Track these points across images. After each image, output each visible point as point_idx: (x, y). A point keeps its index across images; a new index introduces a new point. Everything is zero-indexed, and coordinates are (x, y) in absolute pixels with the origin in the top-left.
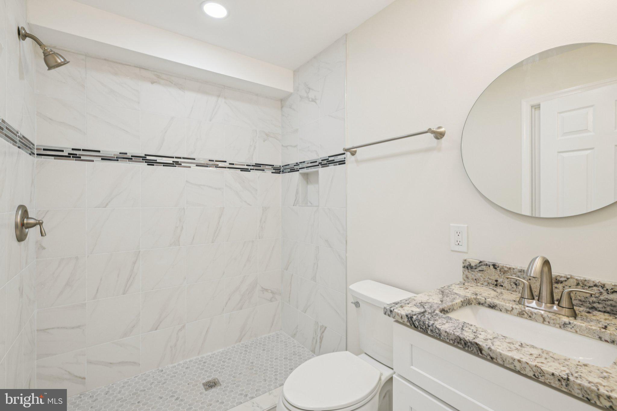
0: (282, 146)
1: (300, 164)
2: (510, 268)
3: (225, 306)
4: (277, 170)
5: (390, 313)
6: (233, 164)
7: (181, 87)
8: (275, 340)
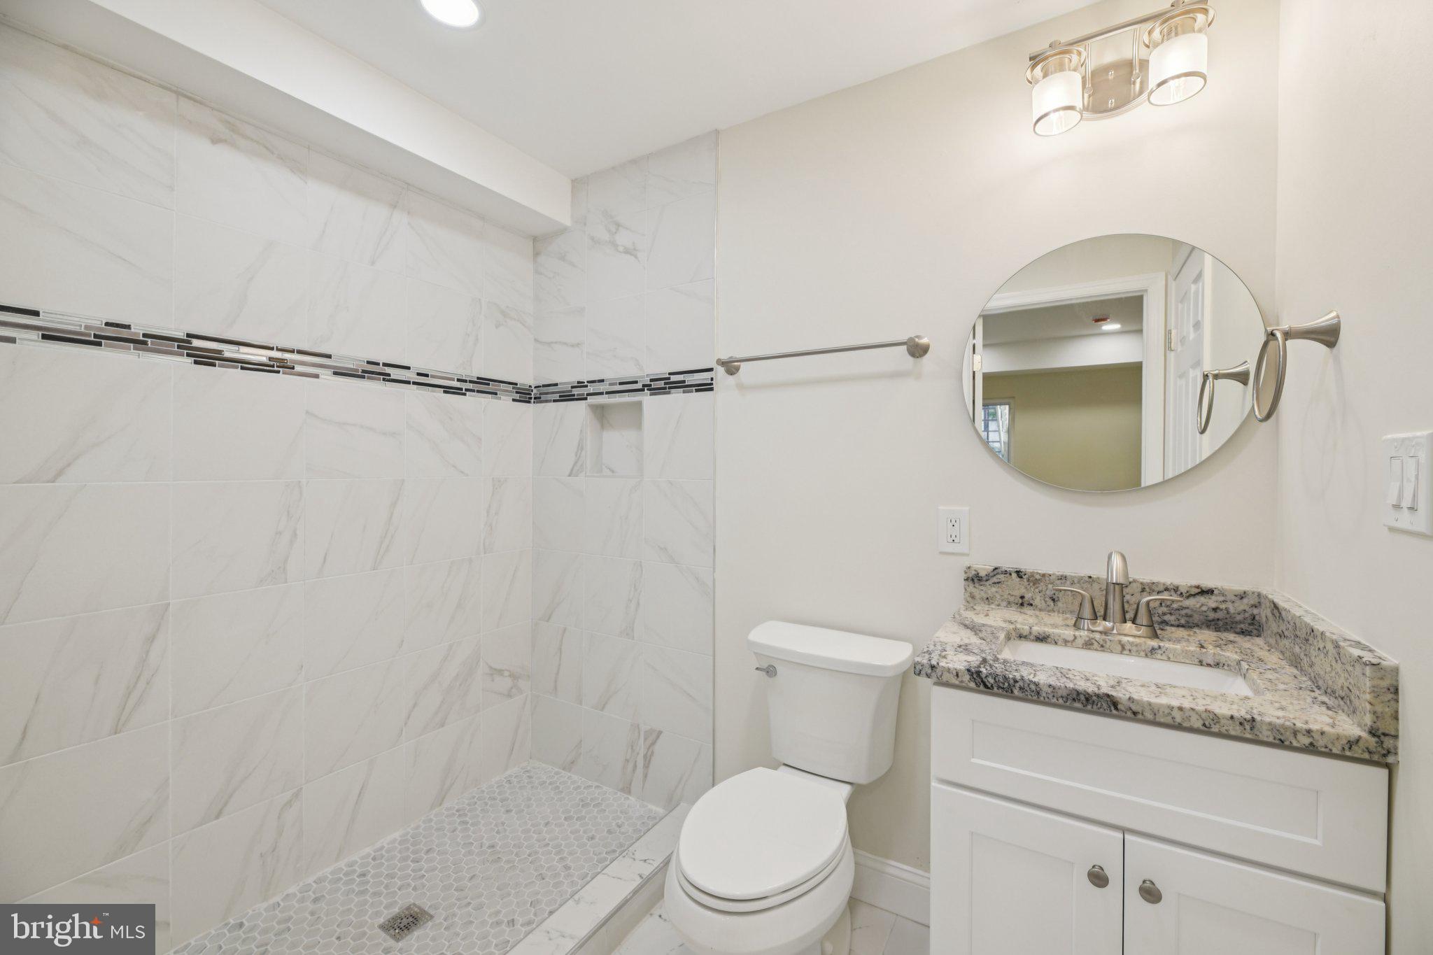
0: (536, 340)
1: (589, 384)
2: (1044, 575)
3: (406, 724)
4: (525, 395)
5: (929, 671)
6: (427, 375)
7: (297, 168)
8: (526, 784)
